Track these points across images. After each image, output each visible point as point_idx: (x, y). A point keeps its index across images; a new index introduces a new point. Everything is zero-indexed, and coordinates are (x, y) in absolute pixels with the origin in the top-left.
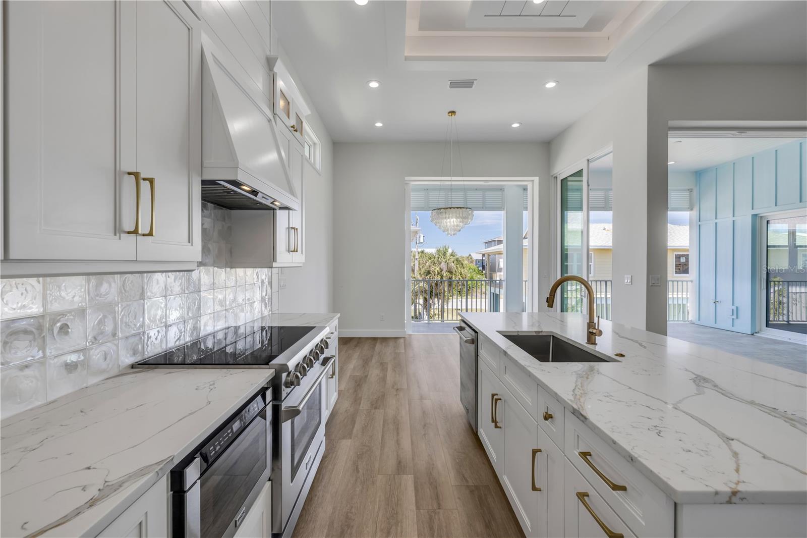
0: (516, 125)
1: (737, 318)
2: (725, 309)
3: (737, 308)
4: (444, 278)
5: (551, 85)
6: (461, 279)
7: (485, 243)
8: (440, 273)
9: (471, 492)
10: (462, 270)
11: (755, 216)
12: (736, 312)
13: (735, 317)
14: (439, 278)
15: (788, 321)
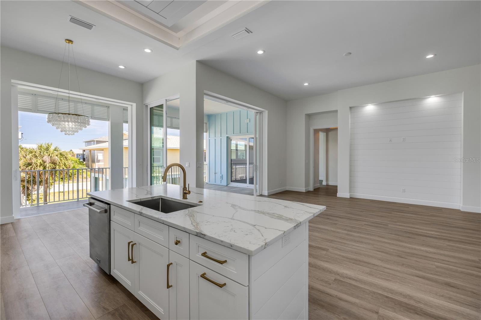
0: (122, 67)
1: (222, 179)
2: (218, 176)
3: (222, 175)
4: (47, 169)
5: (148, 51)
6: (65, 168)
7: (86, 142)
8: (43, 164)
9: (112, 315)
10: (66, 162)
11: (227, 137)
12: (222, 177)
13: (221, 179)
14: (41, 168)
15: (236, 179)
